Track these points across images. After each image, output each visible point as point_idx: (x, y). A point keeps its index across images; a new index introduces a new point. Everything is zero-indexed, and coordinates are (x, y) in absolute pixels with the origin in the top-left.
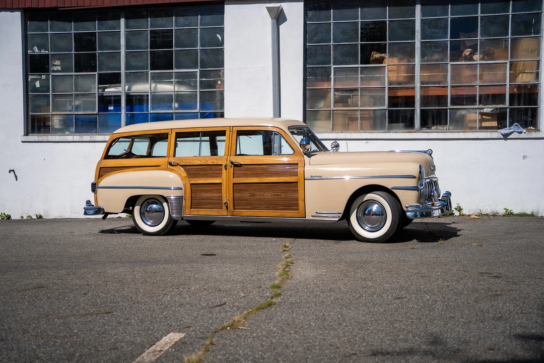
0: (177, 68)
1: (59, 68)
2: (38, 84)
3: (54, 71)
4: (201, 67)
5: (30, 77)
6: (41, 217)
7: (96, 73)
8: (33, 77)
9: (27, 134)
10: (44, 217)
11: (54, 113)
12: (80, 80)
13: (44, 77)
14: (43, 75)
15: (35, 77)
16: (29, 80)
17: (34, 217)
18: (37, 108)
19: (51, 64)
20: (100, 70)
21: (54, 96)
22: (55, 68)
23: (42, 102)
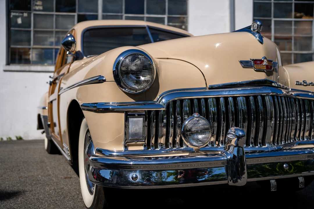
0: (148, 13)
1: (41, 8)
2: (19, 21)
3: (35, 10)
4: (169, 14)
5: (13, 14)
6: (20, 139)
7: (76, 14)
8: (14, 14)
9: (8, 64)
10: (25, 138)
11: (35, 46)
12: (60, 20)
13: (25, 15)
14: (25, 13)
15: (17, 14)
16: (12, 16)
17: (14, 138)
18: (18, 42)
19: (33, 4)
20: (79, 11)
21: (36, 32)
22: (37, 8)
23: (24, 37)
